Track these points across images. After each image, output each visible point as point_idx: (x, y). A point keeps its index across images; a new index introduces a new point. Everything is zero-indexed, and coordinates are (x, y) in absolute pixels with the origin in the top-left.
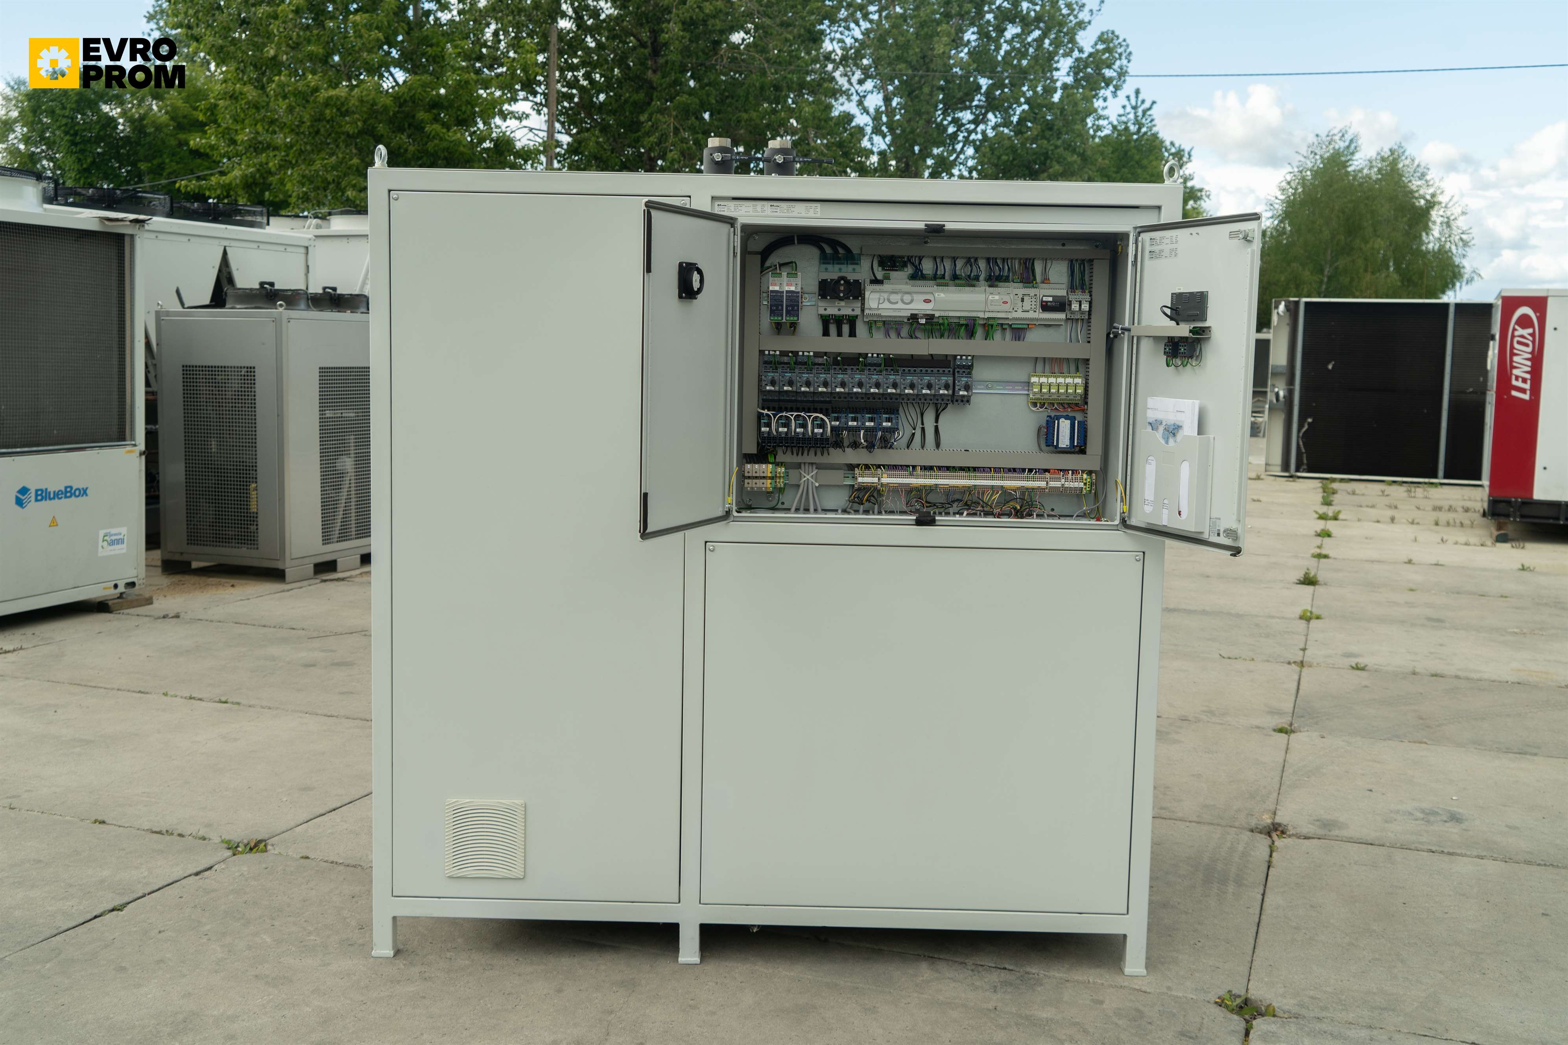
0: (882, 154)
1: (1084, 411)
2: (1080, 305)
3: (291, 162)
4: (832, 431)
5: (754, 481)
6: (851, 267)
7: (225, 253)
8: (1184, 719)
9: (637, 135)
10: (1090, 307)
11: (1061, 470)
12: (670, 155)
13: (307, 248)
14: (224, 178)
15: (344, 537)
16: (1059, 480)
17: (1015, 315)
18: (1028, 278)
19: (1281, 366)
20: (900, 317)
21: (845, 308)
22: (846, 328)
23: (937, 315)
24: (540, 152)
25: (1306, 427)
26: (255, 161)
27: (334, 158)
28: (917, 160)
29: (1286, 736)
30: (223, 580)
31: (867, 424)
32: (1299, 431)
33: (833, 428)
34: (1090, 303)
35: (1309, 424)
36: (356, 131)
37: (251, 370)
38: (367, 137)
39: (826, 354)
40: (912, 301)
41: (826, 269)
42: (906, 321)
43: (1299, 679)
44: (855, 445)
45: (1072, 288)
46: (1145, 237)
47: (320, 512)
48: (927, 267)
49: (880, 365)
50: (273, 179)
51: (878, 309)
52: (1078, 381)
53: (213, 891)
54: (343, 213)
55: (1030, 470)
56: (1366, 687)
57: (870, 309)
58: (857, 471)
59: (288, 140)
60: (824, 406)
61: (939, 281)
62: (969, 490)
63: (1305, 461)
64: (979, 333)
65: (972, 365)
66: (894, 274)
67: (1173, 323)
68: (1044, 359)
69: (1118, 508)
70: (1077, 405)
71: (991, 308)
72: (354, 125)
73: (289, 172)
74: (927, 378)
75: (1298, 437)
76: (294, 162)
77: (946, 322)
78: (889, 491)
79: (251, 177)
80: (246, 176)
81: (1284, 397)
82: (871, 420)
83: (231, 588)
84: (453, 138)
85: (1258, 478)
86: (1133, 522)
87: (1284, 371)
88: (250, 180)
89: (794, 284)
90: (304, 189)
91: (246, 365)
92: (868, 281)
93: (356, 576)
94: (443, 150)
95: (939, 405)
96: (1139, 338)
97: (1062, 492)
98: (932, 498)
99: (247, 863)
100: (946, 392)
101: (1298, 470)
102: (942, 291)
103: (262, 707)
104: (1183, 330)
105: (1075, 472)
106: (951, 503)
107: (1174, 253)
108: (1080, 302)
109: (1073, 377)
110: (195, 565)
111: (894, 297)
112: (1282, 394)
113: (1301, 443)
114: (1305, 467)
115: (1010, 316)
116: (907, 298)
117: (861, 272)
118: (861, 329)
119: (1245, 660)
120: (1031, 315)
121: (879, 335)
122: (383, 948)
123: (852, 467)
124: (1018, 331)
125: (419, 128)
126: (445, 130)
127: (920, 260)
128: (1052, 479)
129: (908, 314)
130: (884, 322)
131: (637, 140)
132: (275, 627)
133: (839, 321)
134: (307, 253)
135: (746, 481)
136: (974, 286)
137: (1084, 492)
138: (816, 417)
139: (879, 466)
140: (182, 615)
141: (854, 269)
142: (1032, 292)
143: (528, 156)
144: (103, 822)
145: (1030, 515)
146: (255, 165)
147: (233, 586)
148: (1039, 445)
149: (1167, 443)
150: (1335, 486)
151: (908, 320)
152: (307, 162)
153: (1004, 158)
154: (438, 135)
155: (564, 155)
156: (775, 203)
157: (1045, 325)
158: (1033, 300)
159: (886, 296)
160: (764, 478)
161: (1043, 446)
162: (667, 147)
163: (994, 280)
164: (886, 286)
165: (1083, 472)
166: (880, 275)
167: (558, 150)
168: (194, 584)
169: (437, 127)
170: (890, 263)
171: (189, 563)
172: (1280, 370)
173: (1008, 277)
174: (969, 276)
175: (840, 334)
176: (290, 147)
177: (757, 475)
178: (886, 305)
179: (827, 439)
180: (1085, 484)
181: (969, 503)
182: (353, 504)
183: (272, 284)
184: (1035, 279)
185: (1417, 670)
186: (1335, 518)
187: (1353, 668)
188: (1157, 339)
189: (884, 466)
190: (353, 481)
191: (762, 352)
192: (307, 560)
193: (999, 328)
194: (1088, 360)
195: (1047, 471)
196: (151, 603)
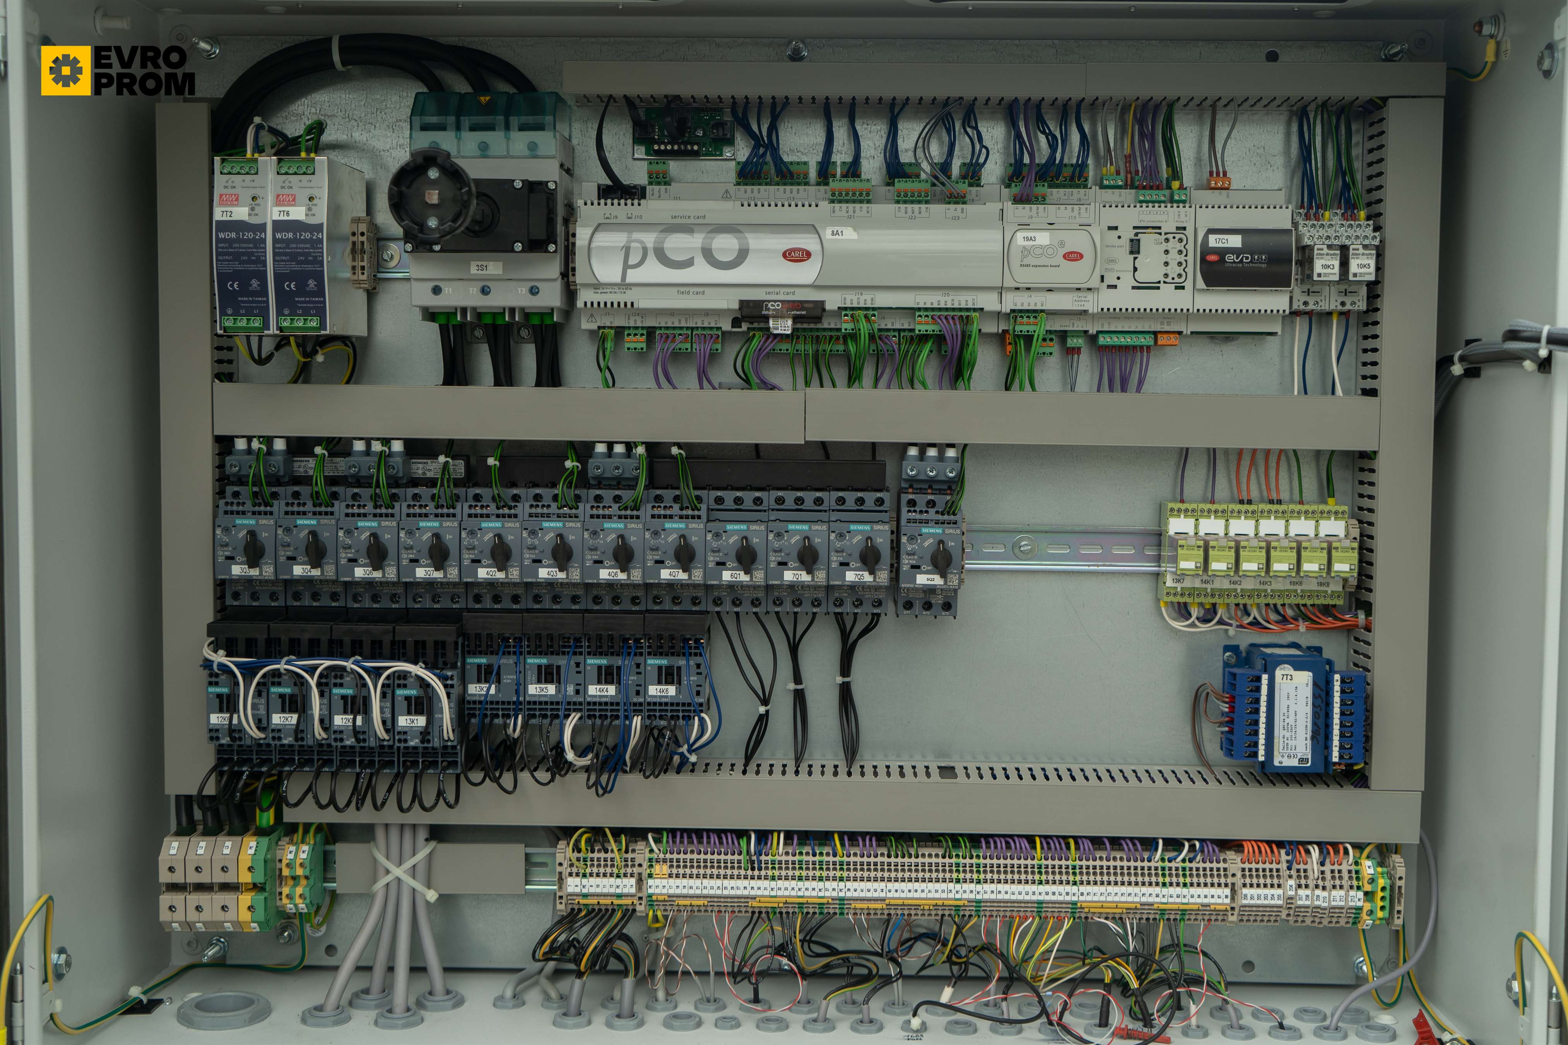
1: (1360, 637)
2: (1344, 264)
4: (460, 719)
5: (195, 899)
10: (1379, 266)
11: (1280, 844)
16: (1273, 879)
17: (1108, 300)
18: (1152, 172)
20: (707, 313)
21: (503, 286)
22: (525, 356)
23: (831, 306)
31: (593, 690)
33: (463, 709)
34: (1380, 254)
39: (447, 445)
40: (742, 255)
42: (727, 326)
44: (551, 765)
45: (1310, 202)
48: (799, 139)
49: (631, 483)
51: (624, 285)
52: (1334, 527)
55: (1173, 844)
57: (597, 286)
58: (561, 853)
60: (431, 633)
61: (837, 188)
62: (958, 914)
64: (985, 363)
65: (960, 479)
66: (683, 168)
68: (1212, 454)
70: (1327, 610)
71: (1024, 277)
74: (799, 527)
77: (864, 327)
78: (677, 921)
82: (607, 676)
89: (302, 195)
92: (587, 189)
95: (850, 620)
97: (1286, 923)
100: (868, 579)
102: (849, 221)
105: (1328, 848)
108: (1344, 250)
109: (1317, 516)
115: (1090, 304)
118: (578, 356)
120: (1181, 301)
121: (636, 378)
123: (542, 839)
124: (1121, 357)
127: (775, 117)
128: (1253, 878)
129: (729, 302)
130: (651, 332)
133: (493, 330)
135: (166, 899)
136: (960, 201)
137: (1367, 924)
138: (404, 675)
139: (639, 835)
141: (532, 146)
142: (1167, 217)
148: (1200, 750)
151: (736, 322)
157: (1212, 336)
158: (1175, 246)
159: (649, 239)
160: (226, 887)
161: (1213, 748)
163: (1033, 180)
164: (655, 209)
165: (1359, 847)
166: (631, 167)
170: (671, 127)
173: (1081, 167)
174: (944, 172)
175: (506, 376)
177: (204, 878)
179: (445, 750)
180: (1369, 895)
181: (959, 969)
184: (1176, 174)
189: (658, 831)
191: (224, 444)
193: (1055, 348)
194: (1370, 456)
195: (1231, 847)
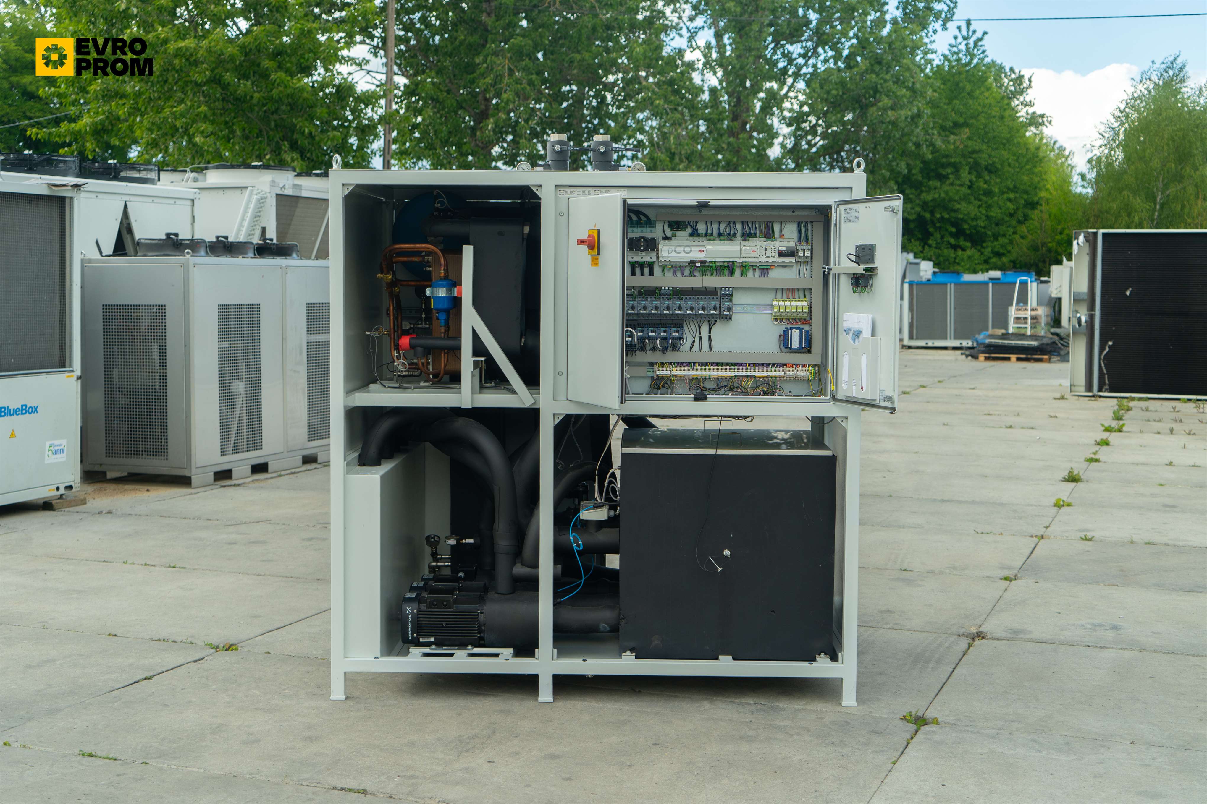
0: (713, 91)
1: (810, 324)
2: (804, 253)
3: (140, 110)
4: (638, 340)
6: (649, 229)
7: (126, 207)
8: (932, 572)
9: (472, 76)
10: (812, 253)
11: (794, 364)
12: (504, 96)
13: (193, 200)
14: (73, 125)
15: (236, 451)
16: (793, 371)
17: (761, 259)
18: (769, 235)
19: (1083, 293)
20: (683, 262)
21: (647, 257)
22: (647, 270)
23: (708, 261)
24: (381, 97)
25: (1107, 349)
26: (104, 108)
27: (183, 105)
28: (748, 95)
29: (1008, 582)
30: (138, 487)
31: (662, 334)
32: (1100, 353)
33: (639, 338)
34: (812, 251)
35: (1110, 346)
36: (204, 80)
37: (162, 308)
38: (215, 86)
39: (633, 287)
40: (691, 251)
41: (633, 231)
42: (687, 264)
43: (1035, 547)
44: (654, 349)
45: (800, 241)
46: (842, 207)
47: (219, 428)
48: (701, 228)
49: (670, 295)
50: (124, 126)
51: (668, 256)
52: (805, 304)
53: (210, 669)
54: (217, 167)
55: (773, 365)
56: (1088, 551)
57: (663, 257)
58: (655, 367)
59: (137, 88)
60: (632, 323)
61: (709, 238)
62: (731, 379)
63: (1107, 382)
64: (738, 272)
65: (732, 293)
66: (679, 233)
67: (857, 265)
68: (782, 288)
69: (831, 388)
70: (805, 319)
71: (744, 255)
72: (202, 75)
73: (138, 119)
74: (701, 303)
75: (1100, 359)
76: (143, 109)
77: (714, 265)
78: (678, 380)
79: (101, 124)
80: (96, 123)
81: (1086, 322)
82: (665, 332)
83: (147, 493)
84: (298, 85)
85: (1063, 398)
86: (839, 396)
87: (1086, 297)
88: (100, 127)
90: (153, 136)
91: (158, 304)
92: (661, 238)
93: (249, 483)
94: (288, 96)
95: (711, 321)
96: (839, 275)
97: (796, 379)
98: (707, 385)
99: (228, 657)
100: (715, 312)
101: (1100, 390)
102: (711, 245)
103: (203, 570)
104: (860, 270)
105: (804, 365)
106: (720, 389)
107: (857, 219)
108: (804, 251)
109: (802, 301)
110: (110, 475)
111: (679, 249)
112: (1083, 319)
113: (1103, 365)
114: (1107, 387)
115: (757, 260)
116: (687, 249)
117: (657, 232)
118: (657, 270)
119: (995, 534)
120: (772, 259)
121: (669, 274)
122: (338, 693)
123: (652, 364)
124: (764, 271)
125: (265, 75)
126: (289, 78)
127: (696, 224)
128: (789, 370)
129: (688, 260)
130: (672, 266)
131: (472, 82)
132: (194, 519)
133: (642, 265)
134: (193, 205)
136: (732, 240)
137: (810, 378)
139: (671, 363)
140: (114, 511)
141: (651, 230)
142: (772, 244)
143: (369, 101)
144: (116, 635)
145: (774, 395)
146: (104, 113)
147: (148, 490)
148: (780, 348)
149: (854, 342)
150: (1132, 404)
151: (689, 264)
152: (155, 109)
153: (834, 92)
154: (283, 82)
155: (401, 96)
156: (597, 189)
157: (781, 266)
158: (773, 249)
159: (673, 248)
161: (783, 348)
162: (502, 88)
163: (746, 236)
164: (674, 242)
165: (809, 365)
166: (669, 233)
167: (396, 91)
168: (115, 490)
169: (281, 74)
170: (676, 226)
171: (104, 473)
172: (1081, 297)
173: (756, 234)
174: (729, 234)
175: (642, 274)
176: (139, 94)
178: (674, 254)
179: (635, 345)
180: (811, 373)
181: (732, 387)
182: (245, 421)
183: (176, 235)
184: (774, 235)
185: (1134, 540)
186: (1120, 430)
187: (1082, 539)
188: (848, 274)
189: (674, 363)
190: (244, 402)
192: (208, 469)
193: (751, 269)
194: (811, 289)
195: (785, 365)
196: (85, 503)
